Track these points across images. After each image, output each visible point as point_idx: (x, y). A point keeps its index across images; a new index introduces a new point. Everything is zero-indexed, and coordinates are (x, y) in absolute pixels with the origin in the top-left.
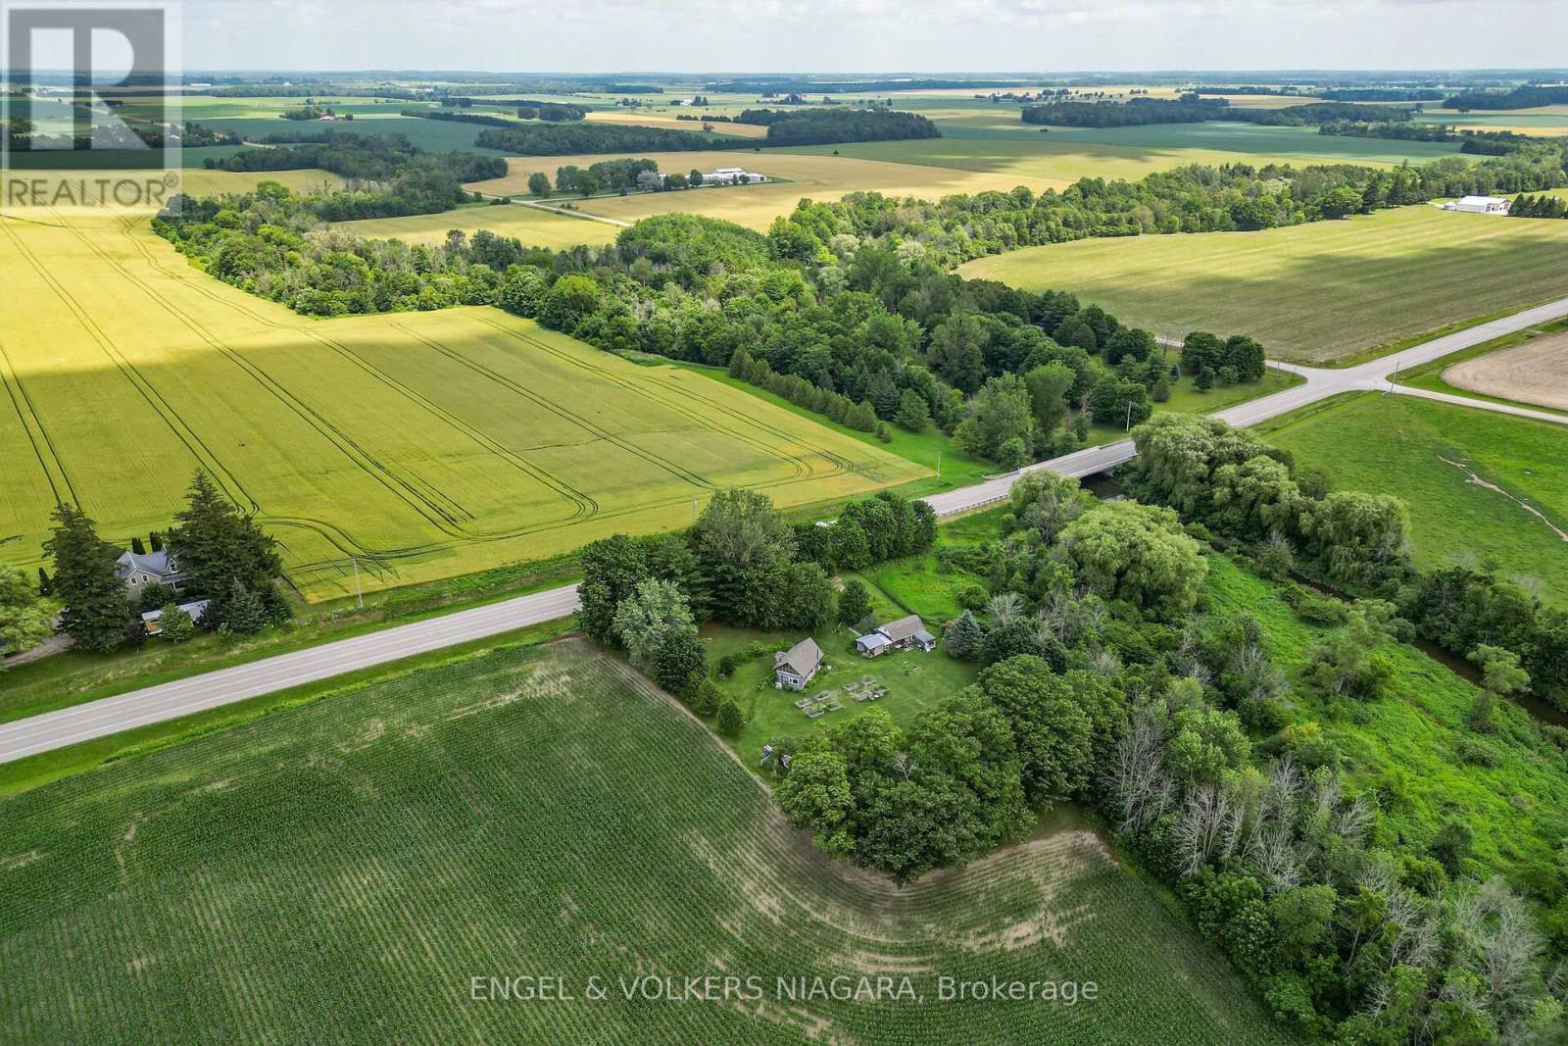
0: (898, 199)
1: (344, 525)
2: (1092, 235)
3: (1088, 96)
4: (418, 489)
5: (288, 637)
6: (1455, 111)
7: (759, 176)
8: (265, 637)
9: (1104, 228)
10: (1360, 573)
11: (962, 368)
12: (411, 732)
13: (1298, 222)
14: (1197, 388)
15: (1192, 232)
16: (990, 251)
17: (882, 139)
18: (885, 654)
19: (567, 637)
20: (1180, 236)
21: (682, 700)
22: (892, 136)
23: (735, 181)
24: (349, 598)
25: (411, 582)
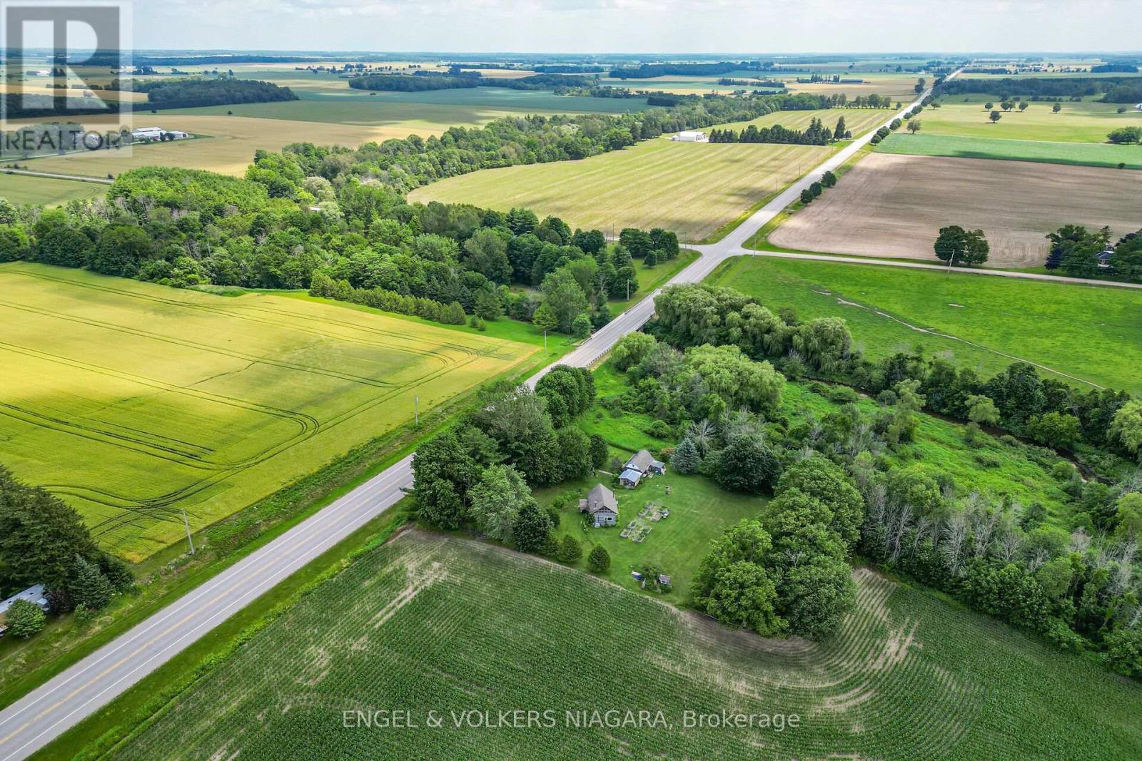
0: (328, 148)
1: (91, 483)
2: (482, 167)
3: (381, 69)
4: (129, 435)
5: (140, 599)
6: (619, 79)
7: (181, 133)
8: (117, 605)
9: (489, 162)
10: (839, 368)
11: (496, 270)
12: (353, 648)
13: (599, 153)
14: (646, 266)
15: (544, 162)
16: (421, 183)
17: (252, 102)
18: (640, 483)
19: (402, 530)
20: (538, 166)
21: (542, 555)
22: (260, 99)
23: (163, 138)
24: (169, 548)
25: (217, 519)
